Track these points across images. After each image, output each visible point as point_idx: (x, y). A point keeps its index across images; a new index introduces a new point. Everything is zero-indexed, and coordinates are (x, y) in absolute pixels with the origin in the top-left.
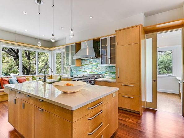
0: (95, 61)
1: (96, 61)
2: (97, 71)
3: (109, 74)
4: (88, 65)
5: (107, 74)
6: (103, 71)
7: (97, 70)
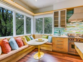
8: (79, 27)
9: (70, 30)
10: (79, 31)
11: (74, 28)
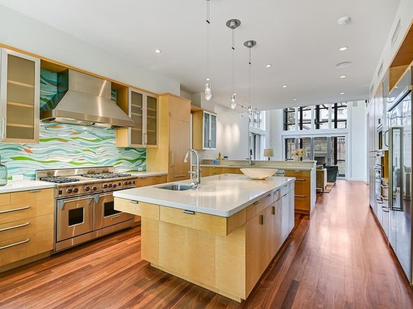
0: (91, 133)
1: (94, 134)
2: (96, 159)
3: (125, 163)
4: (65, 141)
5: (121, 164)
6: (112, 159)
7: (96, 156)
8: (81, 143)
9: (48, 152)
10: (79, 156)
11: (66, 146)
